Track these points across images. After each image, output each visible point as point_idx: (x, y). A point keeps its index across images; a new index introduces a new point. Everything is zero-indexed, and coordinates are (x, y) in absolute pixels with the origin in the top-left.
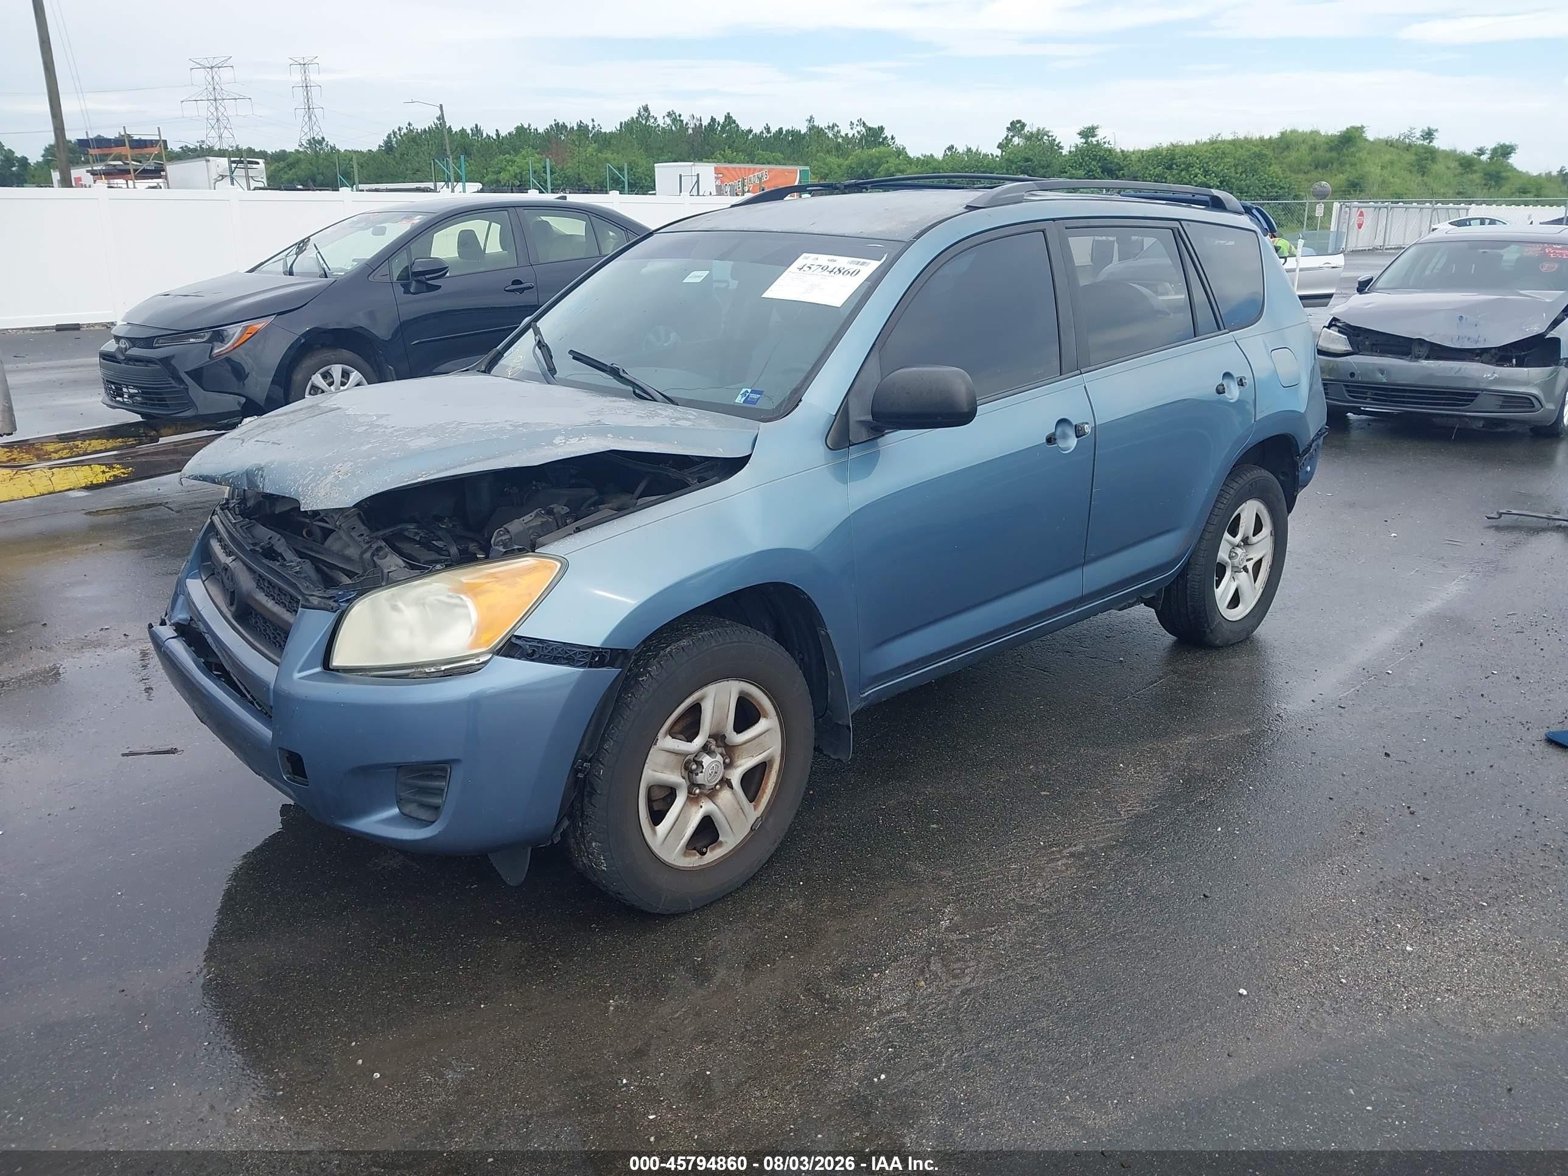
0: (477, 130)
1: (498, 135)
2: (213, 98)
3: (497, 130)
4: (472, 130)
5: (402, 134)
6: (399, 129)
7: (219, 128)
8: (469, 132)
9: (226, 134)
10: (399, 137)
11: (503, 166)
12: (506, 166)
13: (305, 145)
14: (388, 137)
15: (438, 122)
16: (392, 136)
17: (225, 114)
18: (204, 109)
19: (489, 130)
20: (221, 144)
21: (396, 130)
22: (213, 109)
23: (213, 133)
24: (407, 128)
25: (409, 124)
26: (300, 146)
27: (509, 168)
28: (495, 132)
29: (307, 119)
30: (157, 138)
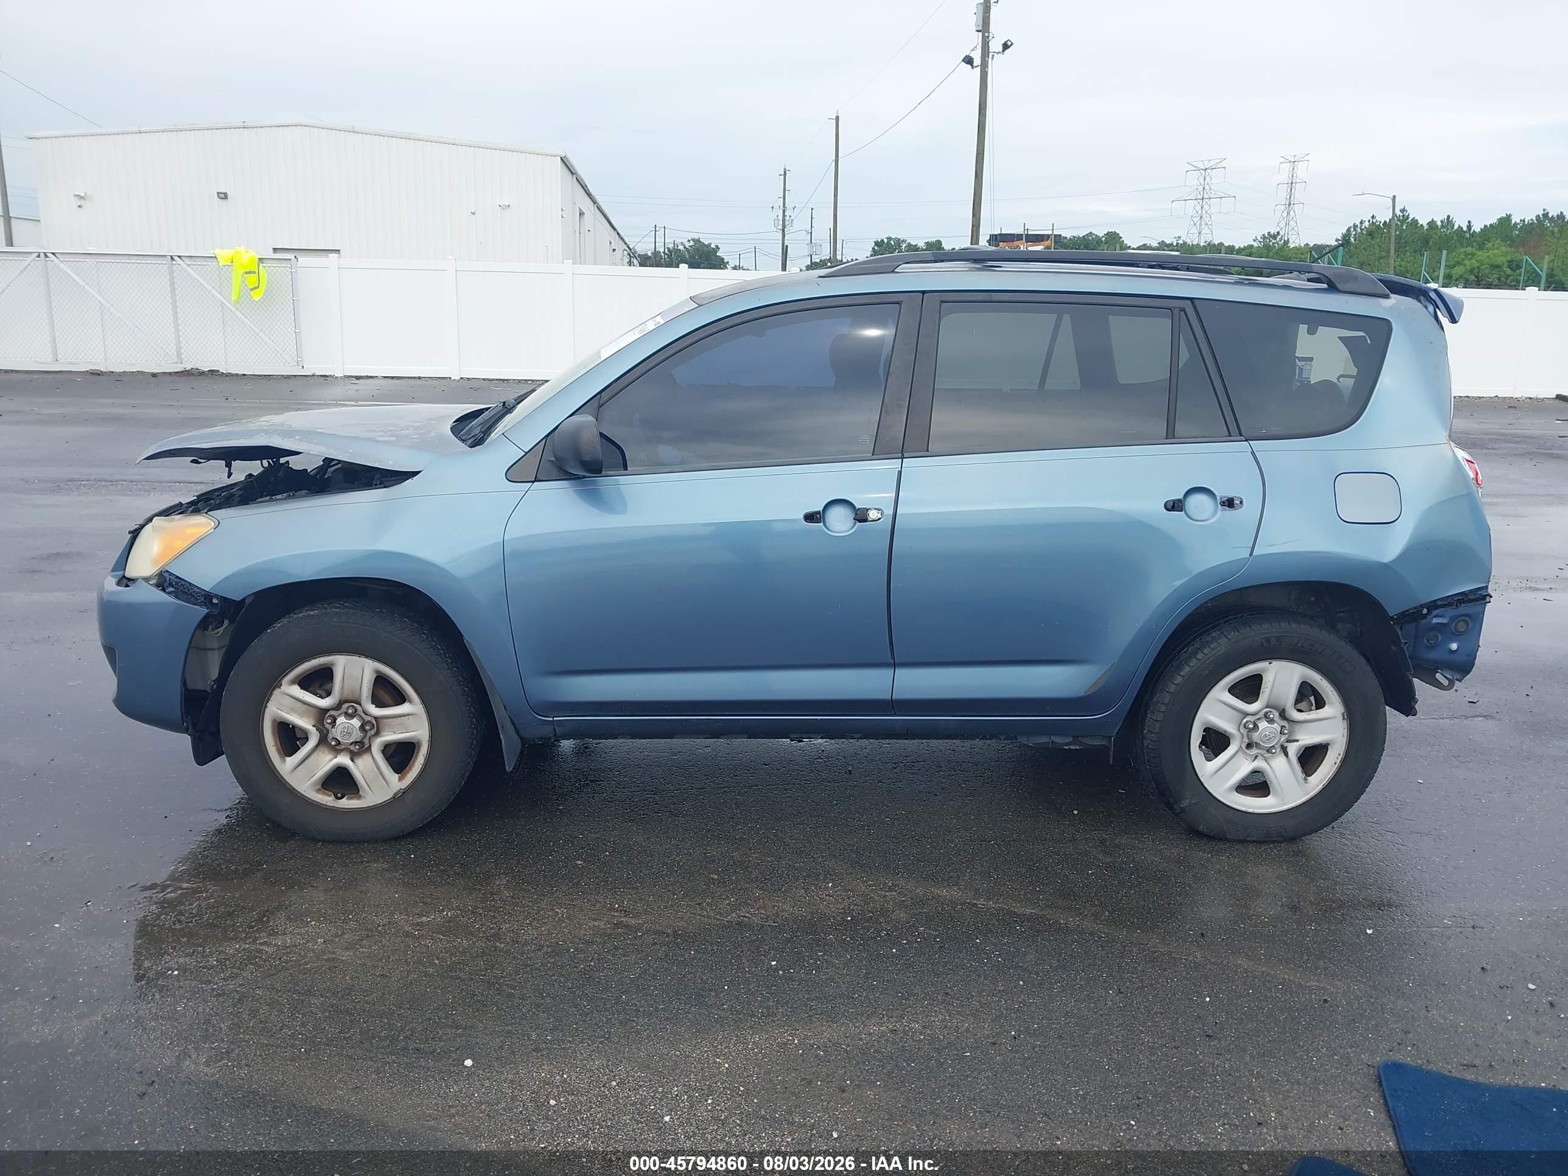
0: (1449, 221)
1: (1469, 227)
2: (1201, 197)
3: (1469, 222)
4: (1442, 221)
5: (1363, 227)
6: (1361, 223)
7: (1200, 225)
8: (1439, 224)
9: (1205, 230)
10: (1359, 231)
11: (1460, 259)
12: (1463, 259)
13: (1259, 239)
14: (1347, 231)
15: (1401, 214)
16: (1352, 229)
17: (1209, 212)
18: (1191, 207)
19: (1460, 222)
20: (1199, 239)
21: (1358, 223)
22: (1198, 208)
23: (1195, 230)
24: (1369, 221)
25: (1373, 217)
26: (1254, 240)
27: (1466, 262)
28: (1467, 223)
29: (1285, 214)
30: (1050, 233)
